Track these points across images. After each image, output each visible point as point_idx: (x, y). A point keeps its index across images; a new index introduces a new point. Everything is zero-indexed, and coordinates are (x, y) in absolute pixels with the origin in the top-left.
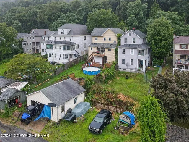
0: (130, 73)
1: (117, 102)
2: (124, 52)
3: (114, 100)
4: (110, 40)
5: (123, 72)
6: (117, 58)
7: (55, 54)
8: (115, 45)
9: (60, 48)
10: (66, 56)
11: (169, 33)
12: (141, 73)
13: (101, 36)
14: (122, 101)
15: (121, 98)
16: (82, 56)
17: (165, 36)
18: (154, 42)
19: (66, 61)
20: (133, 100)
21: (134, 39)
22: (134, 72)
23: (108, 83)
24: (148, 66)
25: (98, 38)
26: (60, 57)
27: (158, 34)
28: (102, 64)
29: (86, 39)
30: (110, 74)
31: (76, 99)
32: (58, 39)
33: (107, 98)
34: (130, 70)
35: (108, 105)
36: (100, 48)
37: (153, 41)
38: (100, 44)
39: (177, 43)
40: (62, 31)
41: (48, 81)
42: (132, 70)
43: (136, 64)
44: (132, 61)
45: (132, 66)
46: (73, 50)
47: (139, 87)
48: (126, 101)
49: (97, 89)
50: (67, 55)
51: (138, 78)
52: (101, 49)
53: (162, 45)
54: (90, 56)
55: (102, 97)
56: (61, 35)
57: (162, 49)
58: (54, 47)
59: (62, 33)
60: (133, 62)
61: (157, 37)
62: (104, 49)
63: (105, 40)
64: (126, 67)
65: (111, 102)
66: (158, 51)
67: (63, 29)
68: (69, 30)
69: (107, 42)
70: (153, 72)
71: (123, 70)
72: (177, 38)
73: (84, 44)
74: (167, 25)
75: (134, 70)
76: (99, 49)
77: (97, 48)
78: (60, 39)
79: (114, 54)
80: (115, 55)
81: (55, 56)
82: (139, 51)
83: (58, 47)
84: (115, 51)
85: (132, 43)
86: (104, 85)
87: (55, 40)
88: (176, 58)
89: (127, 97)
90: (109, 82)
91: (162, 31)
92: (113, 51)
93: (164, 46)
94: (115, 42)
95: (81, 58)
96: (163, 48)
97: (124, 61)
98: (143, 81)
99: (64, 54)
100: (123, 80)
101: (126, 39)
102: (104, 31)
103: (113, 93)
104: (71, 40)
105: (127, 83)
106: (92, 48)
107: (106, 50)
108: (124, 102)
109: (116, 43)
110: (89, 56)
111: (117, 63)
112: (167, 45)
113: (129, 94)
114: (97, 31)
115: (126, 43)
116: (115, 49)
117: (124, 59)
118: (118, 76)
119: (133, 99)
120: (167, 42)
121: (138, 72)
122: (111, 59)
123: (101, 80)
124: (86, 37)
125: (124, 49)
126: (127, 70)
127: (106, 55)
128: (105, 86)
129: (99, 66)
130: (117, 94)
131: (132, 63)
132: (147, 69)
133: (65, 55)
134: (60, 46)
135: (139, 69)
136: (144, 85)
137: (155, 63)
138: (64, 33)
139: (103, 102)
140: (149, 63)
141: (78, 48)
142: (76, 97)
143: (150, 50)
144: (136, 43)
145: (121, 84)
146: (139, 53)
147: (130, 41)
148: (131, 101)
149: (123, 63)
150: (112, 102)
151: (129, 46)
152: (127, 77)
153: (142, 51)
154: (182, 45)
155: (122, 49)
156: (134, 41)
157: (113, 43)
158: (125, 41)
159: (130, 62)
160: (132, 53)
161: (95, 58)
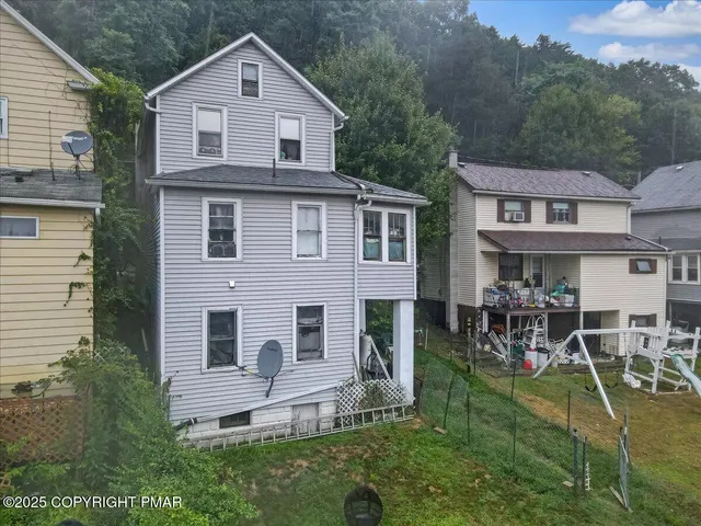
2: (222, 241)
8: (78, 176)
34: (286, 416)
42: (307, 415)
44: (310, 322)
45: (313, 367)
60: (318, 329)
64: (245, 398)
71: (216, 428)
75: (327, 410)
79: (84, 273)
84: (97, 242)
94: (79, 140)
97: (232, 331)
115: (210, 161)
116: (100, 206)
117: (231, 316)
125: (229, 208)
126: (258, 420)
131: (310, 339)
135: (374, 389)
146: (365, 236)
147: (251, 147)
153: (390, 226)
154: (509, 206)
155: (206, 201)
156: (290, 148)
157: (44, 164)
158: (209, 141)
159: (290, 342)
160: (309, 246)
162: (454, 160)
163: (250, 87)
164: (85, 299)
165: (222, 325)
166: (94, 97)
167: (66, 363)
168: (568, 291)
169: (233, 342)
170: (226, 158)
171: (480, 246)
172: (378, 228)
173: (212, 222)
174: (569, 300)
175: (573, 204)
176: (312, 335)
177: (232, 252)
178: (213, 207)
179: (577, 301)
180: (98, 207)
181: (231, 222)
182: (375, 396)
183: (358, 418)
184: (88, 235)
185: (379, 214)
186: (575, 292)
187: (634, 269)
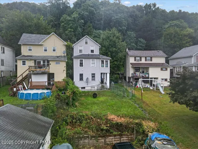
2: (81, 65)
4: (54, 50)
6: (70, 75)
8: (64, 56)
12: (106, 89)
13: (40, 44)
15: (116, 121)
20: (132, 119)
22: (96, 90)
23: (76, 106)
34: (90, 88)
36: (40, 62)
42: (93, 88)
44: (93, 76)
45: (93, 82)
52: (42, 63)
54: (22, 75)
60: (94, 77)
62: (48, 61)
63: (46, 50)
64: (84, 85)
69: (50, 53)
72: (129, 52)
73: (1, 60)
75: (96, 88)
77: (35, 61)
79: (65, 69)
84: (66, 64)
85: (90, 53)
89: (121, 117)
92: (63, 65)
94: (64, 52)
97: (83, 76)
102: (44, 39)
106: (24, 62)
107: (53, 64)
108: (124, 124)
113: (120, 113)
114: (31, 38)
115: (81, 54)
117: (82, 74)
119: (130, 118)
121: (102, 89)
122: (60, 76)
124: (4, 48)
125: (82, 60)
126: (86, 88)
127: (52, 72)
131: (93, 78)
135: (103, 85)
144: (95, 53)
146: (102, 64)
149: (81, 79)
152: (95, 96)
153: (106, 62)
154: (137, 58)
155: (79, 59)
156: (92, 51)
157: (60, 55)
158: (81, 51)
159: (90, 78)
160: (93, 65)
161: (33, 77)
162: (127, 50)
163: (86, 43)
164: (65, 72)
165: (81, 75)
166: (66, 46)
167: (63, 80)
168: (147, 74)
169: (83, 78)
170: (83, 53)
171: (131, 66)
172: (104, 63)
173: (80, 62)
174: (147, 75)
175: (151, 58)
177: (83, 66)
178: (80, 60)
179: (149, 76)
180: (67, 60)
181: (82, 62)
182: (103, 87)
183: (100, 89)
184: (65, 64)
185: (104, 61)
186: (148, 74)
187: (162, 70)
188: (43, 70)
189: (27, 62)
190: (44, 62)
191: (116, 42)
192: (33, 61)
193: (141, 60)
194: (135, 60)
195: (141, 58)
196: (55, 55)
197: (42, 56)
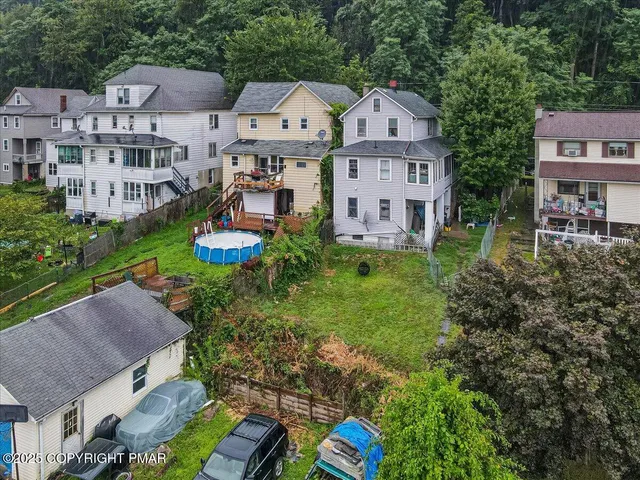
0: (376, 252)
1: (317, 374)
2: (353, 172)
3: (302, 368)
4: (304, 126)
5: (350, 249)
6: (328, 196)
7: (93, 184)
8: (324, 145)
9: (112, 160)
10: (132, 189)
11: (522, 100)
12: (418, 250)
13: (272, 111)
14: (338, 372)
15: (332, 360)
16: (198, 191)
17: (506, 110)
18: (468, 133)
19: (135, 209)
20: (382, 366)
21: (393, 122)
22: (391, 248)
23: (286, 296)
24: (446, 225)
25: (260, 121)
26: (112, 193)
27: (482, 104)
28: (272, 218)
29: (216, 126)
30: (298, 258)
31: (144, 369)
32: (105, 126)
33: (275, 360)
34: (375, 240)
35: (279, 391)
36: (266, 159)
37: (462, 130)
38: (268, 143)
39: (546, 138)
40: (122, 94)
41: (44, 294)
42: (385, 242)
43: (400, 217)
44: (385, 205)
45: (385, 223)
46: (163, 166)
47: (406, 309)
48: (355, 371)
49: (242, 323)
50: (139, 186)
51: (407, 269)
52: (269, 163)
53: (495, 144)
54: (227, 190)
55: (259, 357)
56: (118, 109)
57: (493, 159)
58: (86, 156)
59: (120, 100)
60: (388, 209)
61: (476, 116)
62: (282, 160)
63: (286, 127)
64: (360, 230)
65: (293, 378)
66: (481, 167)
67: (126, 87)
68: (149, 89)
69: (295, 134)
70: (461, 244)
71: (351, 239)
72: (547, 120)
73: (210, 145)
74: (514, 72)
75: (392, 241)
76: (264, 162)
77: (256, 156)
78: (115, 124)
79: (318, 180)
80: (323, 184)
81: (93, 192)
82: (412, 166)
83: (102, 155)
84: (321, 168)
85: (385, 136)
86: (269, 304)
87: (95, 127)
88: (544, 191)
89: (358, 352)
90: (293, 289)
91: (495, 93)
92: (314, 169)
93: (504, 147)
94: (322, 133)
95: (195, 195)
96: (500, 157)
97: (356, 205)
98: (426, 283)
99: (126, 184)
100: (349, 280)
101: (362, 123)
102: (284, 94)
103: (303, 336)
104: (154, 127)
105: (361, 293)
106: (235, 158)
107: (290, 167)
108: (345, 374)
109: (328, 137)
110: (224, 189)
111: (330, 216)
112: (514, 143)
113: (365, 341)
114: (259, 94)
115: (363, 139)
116: (321, 159)
117: (355, 199)
118: (332, 264)
119: (380, 361)
120: (513, 131)
121: (407, 248)
122: (307, 199)
123: (258, 282)
124: (216, 116)
125: (356, 161)
126: (365, 239)
127: (287, 186)
128: (276, 307)
129: (260, 228)
130: (317, 343)
131: (385, 213)
132: (439, 236)
133: (132, 184)
134: (112, 153)
135: (411, 237)
136: (426, 299)
137: (469, 213)
138: (127, 102)
139: (259, 376)
140: (448, 212)
141: (186, 158)
142: (143, 362)
143: (452, 164)
144: (402, 136)
145: (340, 296)
146: (409, 173)
147: (377, 132)
148: (375, 368)
149: (353, 212)
150: (297, 376)
151: (374, 150)
152: (364, 270)
153: (421, 168)
154: (567, 146)
155: (348, 159)
156: (393, 131)
159: (376, 211)
160: (385, 176)
161: (246, 197)
162: (539, 113)
163: (377, 106)
164: (318, 188)
165: (353, 202)
166: (330, 114)
167: (313, 208)
169: (356, 209)
170: (367, 137)
172: (415, 170)
173: (351, 166)
174: (598, 213)
175: (631, 145)
176: (386, 211)
177: (356, 177)
178: (350, 161)
179: (605, 214)
181: (356, 166)
182: (410, 240)
183: (402, 247)
184: (319, 168)
185: (415, 164)
186: (604, 208)
188: (261, 183)
189: (241, 160)
190: (274, 158)
191: (491, 90)
192: (253, 157)
193: (584, 153)
194: (560, 153)
195: (584, 144)
196: (305, 138)
197: (276, 142)
